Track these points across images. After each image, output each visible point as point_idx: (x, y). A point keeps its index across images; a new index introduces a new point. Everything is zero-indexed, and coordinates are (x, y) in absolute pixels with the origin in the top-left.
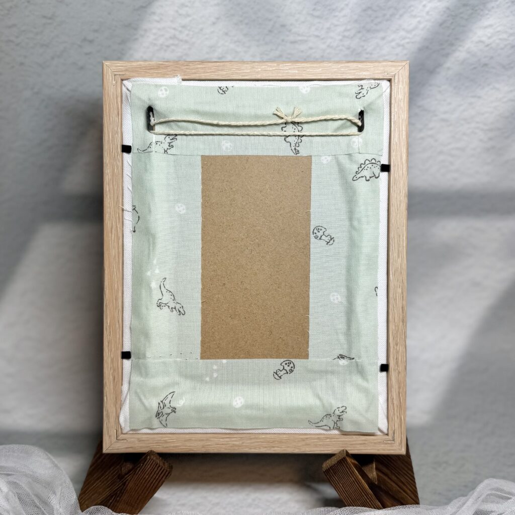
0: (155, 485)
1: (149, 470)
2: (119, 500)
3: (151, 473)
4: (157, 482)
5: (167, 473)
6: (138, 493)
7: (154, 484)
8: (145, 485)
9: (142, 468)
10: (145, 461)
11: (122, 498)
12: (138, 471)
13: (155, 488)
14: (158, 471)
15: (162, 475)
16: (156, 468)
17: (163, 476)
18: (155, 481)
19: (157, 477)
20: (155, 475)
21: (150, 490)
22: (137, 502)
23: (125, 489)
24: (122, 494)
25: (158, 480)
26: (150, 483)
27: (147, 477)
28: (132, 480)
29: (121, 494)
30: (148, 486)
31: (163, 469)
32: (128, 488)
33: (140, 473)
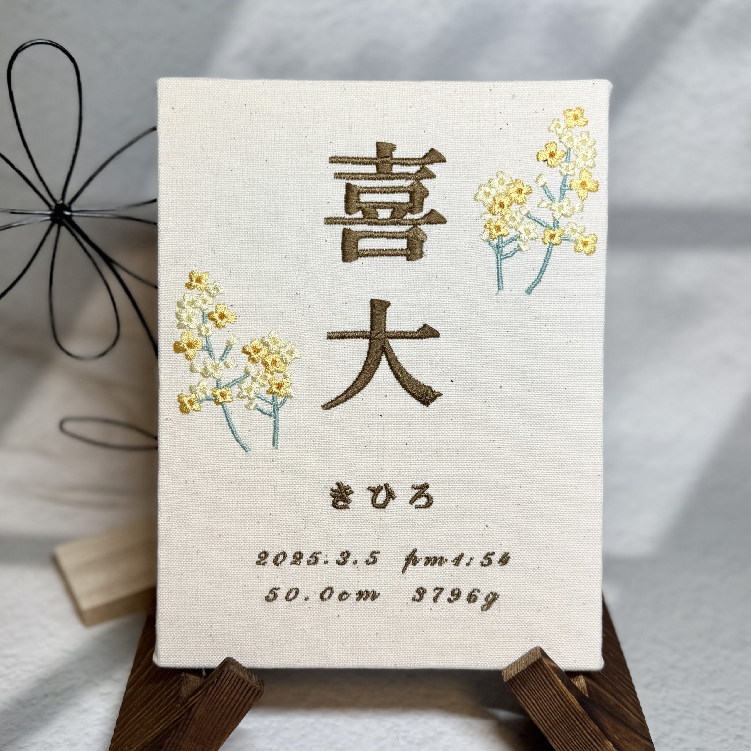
0: (239, 711)
1: (228, 688)
2: (183, 735)
3: (232, 691)
4: (241, 707)
5: (256, 692)
6: (212, 724)
7: (236, 709)
8: (223, 711)
9: (218, 685)
10: (221, 674)
11: (187, 732)
12: (210, 689)
13: (239, 714)
14: (242, 688)
15: (249, 694)
16: (239, 684)
17: (250, 697)
18: (237, 704)
19: (241, 698)
20: (238, 696)
21: (231, 719)
22: (212, 738)
23: (191, 719)
24: (187, 727)
25: (243, 704)
26: (230, 708)
27: (225, 698)
28: (201, 705)
29: (185, 727)
30: (226, 713)
31: (249, 686)
32: (196, 716)
33: (213, 693)
